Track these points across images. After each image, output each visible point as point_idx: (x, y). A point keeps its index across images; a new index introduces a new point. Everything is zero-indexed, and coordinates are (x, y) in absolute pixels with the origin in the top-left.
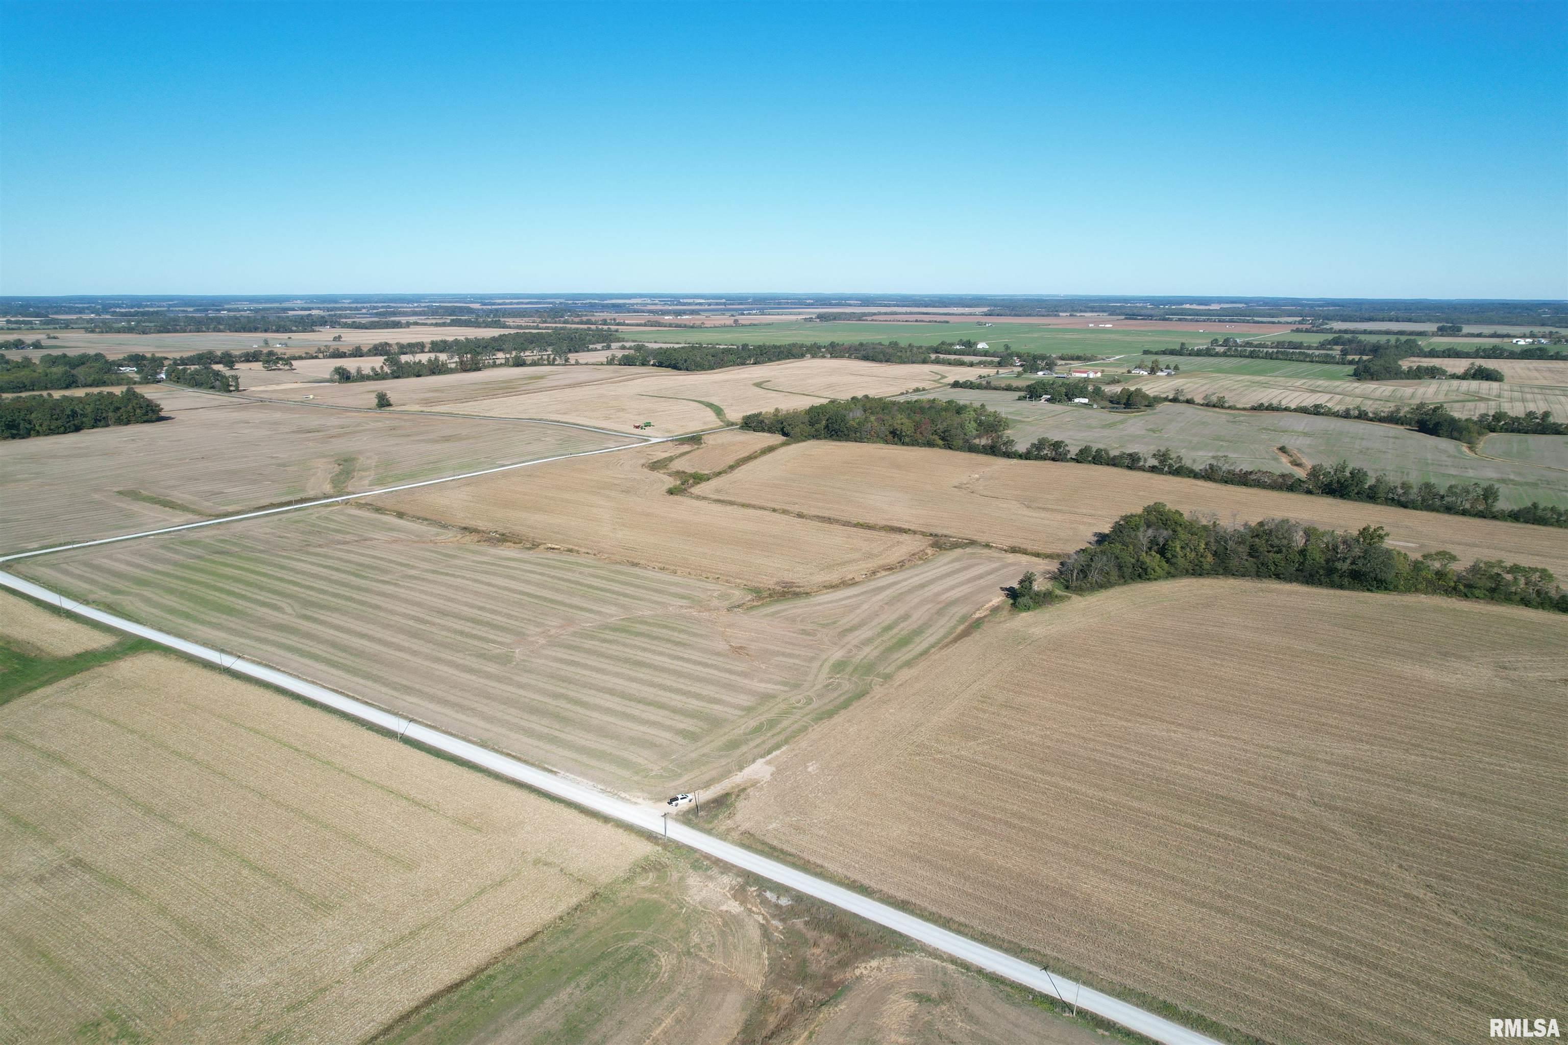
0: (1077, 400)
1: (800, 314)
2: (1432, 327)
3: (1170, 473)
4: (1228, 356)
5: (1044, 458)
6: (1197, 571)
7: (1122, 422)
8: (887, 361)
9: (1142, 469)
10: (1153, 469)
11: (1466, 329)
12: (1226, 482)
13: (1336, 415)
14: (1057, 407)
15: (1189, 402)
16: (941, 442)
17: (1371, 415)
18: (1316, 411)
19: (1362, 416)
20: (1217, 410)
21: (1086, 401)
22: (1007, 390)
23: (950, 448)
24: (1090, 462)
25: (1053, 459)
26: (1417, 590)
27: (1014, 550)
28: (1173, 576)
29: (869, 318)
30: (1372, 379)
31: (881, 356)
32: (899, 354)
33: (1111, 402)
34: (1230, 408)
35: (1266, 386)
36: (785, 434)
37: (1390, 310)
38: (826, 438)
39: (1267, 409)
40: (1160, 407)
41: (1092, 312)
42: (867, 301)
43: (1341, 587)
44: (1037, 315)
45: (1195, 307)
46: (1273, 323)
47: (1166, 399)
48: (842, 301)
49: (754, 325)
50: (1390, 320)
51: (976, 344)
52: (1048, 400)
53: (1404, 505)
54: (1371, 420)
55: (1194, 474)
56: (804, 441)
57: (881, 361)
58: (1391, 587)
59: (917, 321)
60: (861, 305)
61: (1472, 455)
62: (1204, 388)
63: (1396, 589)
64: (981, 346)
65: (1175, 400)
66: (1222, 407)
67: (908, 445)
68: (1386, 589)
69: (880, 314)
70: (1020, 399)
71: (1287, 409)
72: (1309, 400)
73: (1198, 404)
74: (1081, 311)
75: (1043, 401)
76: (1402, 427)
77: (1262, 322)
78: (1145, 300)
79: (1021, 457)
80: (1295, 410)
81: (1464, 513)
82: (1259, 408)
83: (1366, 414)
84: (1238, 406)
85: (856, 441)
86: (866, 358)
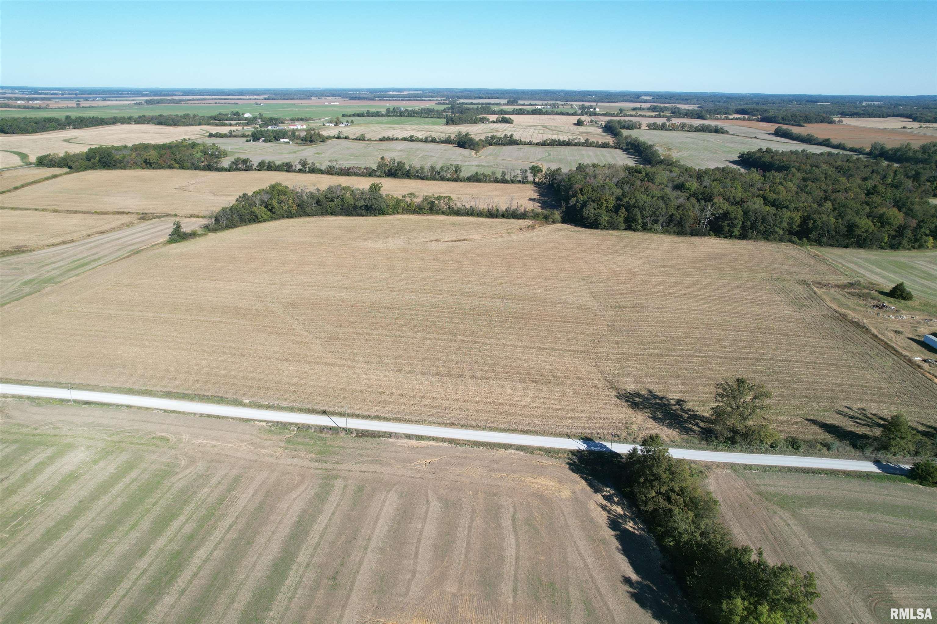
0: (282, 140)
1: (133, 100)
2: (505, 101)
3: (309, 172)
4: (388, 116)
5: (240, 170)
6: (290, 215)
7: (302, 150)
8: (175, 125)
9: (294, 171)
10: (300, 171)
11: (520, 102)
12: (338, 175)
13: (421, 141)
14: (269, 144)
15: (346, 138)
16: (177, 165)
17: (437, 140)
18: (411, 139)
19: (433, 141)
20: (361, 142)
21: (287, 140)
22: (242, 137)
23: (183, 169)
24: (265, 170)
25: (245, 170)
26: (398, 213)
27: (191, 216)
28: (275, 219)
29: (183, 102)
30: (453, 124)
31: (171, 122)
32: (184, 120)
33: (302, 140)
34: (368, 140)
35: (394, 129)
36: (70, 168)
37: (494, 93)
38: (100, 168)
39: (387, 140)
40: (329, 142)
41: (333, 96)
42: (187, 92)
43: (362, 215)
44: (298, 99)
45: (395, 93)
46: (430, 100)
47: (334, 137)
48: (172, 92)
49: (93, 107)
50: (489, 98)
51: (243, 114)
52: (263, 141)
53: (423, 179)
54: (438, 142)
55: (321, 172)
56: (84, 171)
57: (171, 125)
58: (385, 213)
59: (216, 103)
60: (183, 95)
61: (475, 156)
62: (361, 131)
63: (388, 214)
64: (246, 115)
65: (339, 138)
66: (364, 140)
67: (156, 168)
68: (383, 214)
69: (193, 100)
70: (247, 141)
71: (397, 139)
72: (407, 134)
73: (351, 139)
74: (326, 96)
75: (261, 141)
76: (451, 145)
77: (424, 100)
78: (368, 90)
79: (226, 170)
80: (401, 140)
81: (448, 180)
82: (383, 139)
83: (435, 139)
84: (372, 139)
85: (122, 169)
86: (160, 123)
